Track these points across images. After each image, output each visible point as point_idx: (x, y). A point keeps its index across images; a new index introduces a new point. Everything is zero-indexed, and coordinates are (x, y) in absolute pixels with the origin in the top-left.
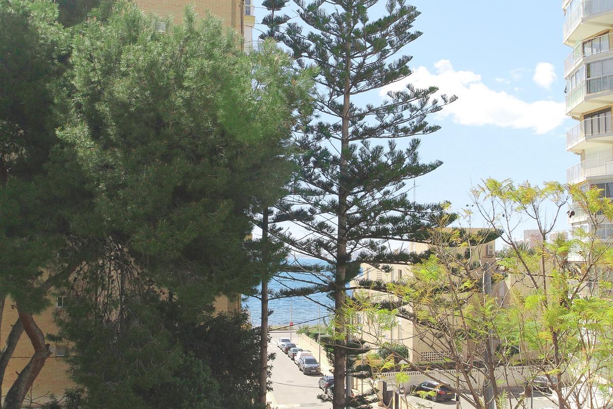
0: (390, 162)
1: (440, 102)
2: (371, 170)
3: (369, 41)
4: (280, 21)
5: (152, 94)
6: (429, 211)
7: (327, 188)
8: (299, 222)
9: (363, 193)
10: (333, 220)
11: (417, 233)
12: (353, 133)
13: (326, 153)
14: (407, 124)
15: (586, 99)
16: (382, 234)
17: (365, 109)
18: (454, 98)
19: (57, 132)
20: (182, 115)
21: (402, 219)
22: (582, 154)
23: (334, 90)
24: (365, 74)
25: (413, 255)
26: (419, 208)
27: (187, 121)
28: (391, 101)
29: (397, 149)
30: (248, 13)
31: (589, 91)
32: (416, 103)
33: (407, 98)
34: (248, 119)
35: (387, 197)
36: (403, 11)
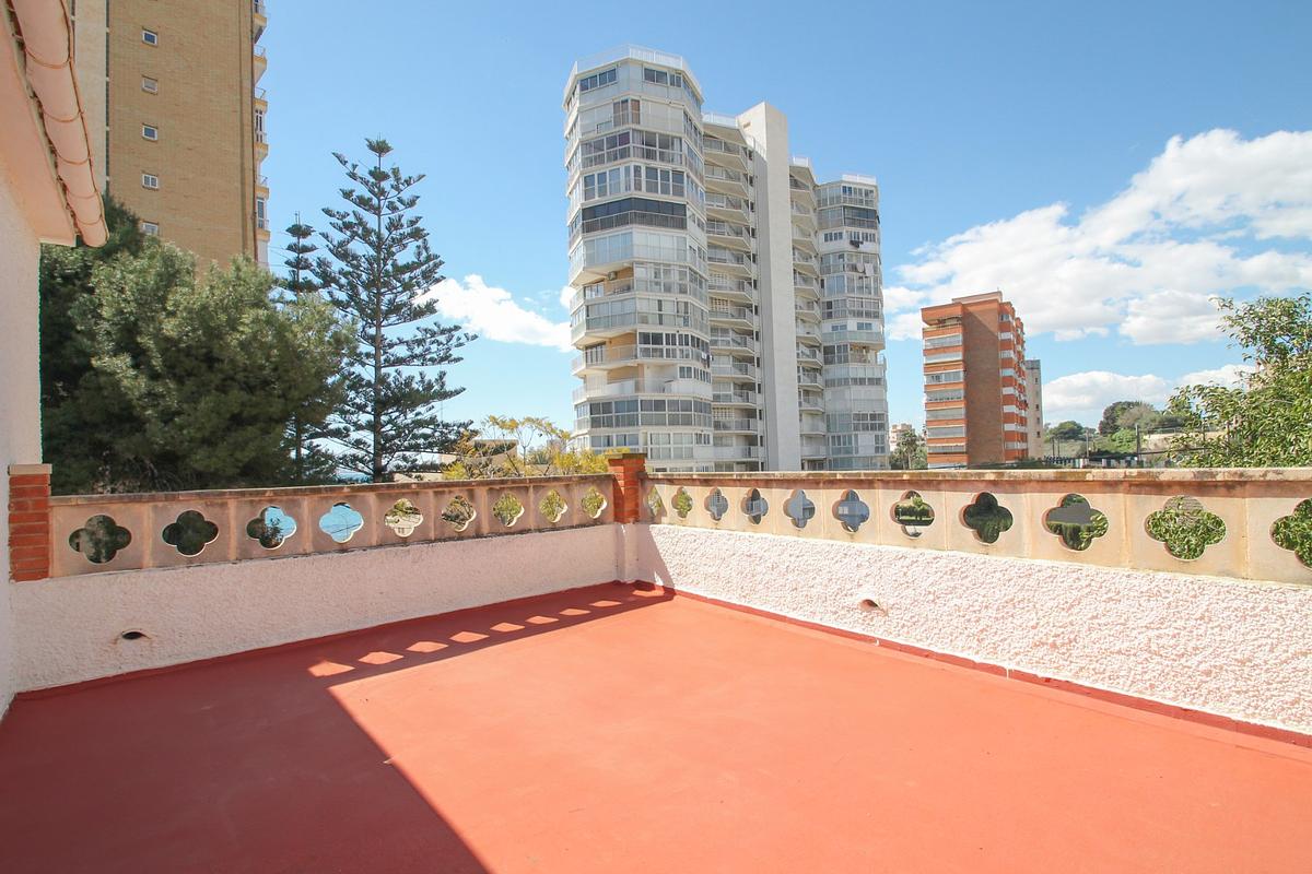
0: (421, 389)
1: (463, 340)
2: (404, 395)
3: (400, 282)
4: (306, 249)
5: (204, 333)
6: (455, 428)
7: (361, 408)
8: (336, 439)
9: (397, 414)
10: (368, 437)
11: (445, 446)
12: (385, 360)
13: (359, 378)
14: (435, 356)
15: (586, 334)
16: (416, 448)
17: (395, 340)
18: (475, 337)
19: (93, 362)
20: (236, 353)
21: (432, 436)
22: (584, 378)
23: (367, 323)
24: (395, 308)
25: (442, 465)
26: (446, 426)
27: (242, 359)
28: (420, 336)
29: (427, 379)
30: (262, 226)
31: (588, 328)
32: (442, 338)
33: (433, 334)
34: (299, 357)
35: (419, 417)
36: (429, 258)
